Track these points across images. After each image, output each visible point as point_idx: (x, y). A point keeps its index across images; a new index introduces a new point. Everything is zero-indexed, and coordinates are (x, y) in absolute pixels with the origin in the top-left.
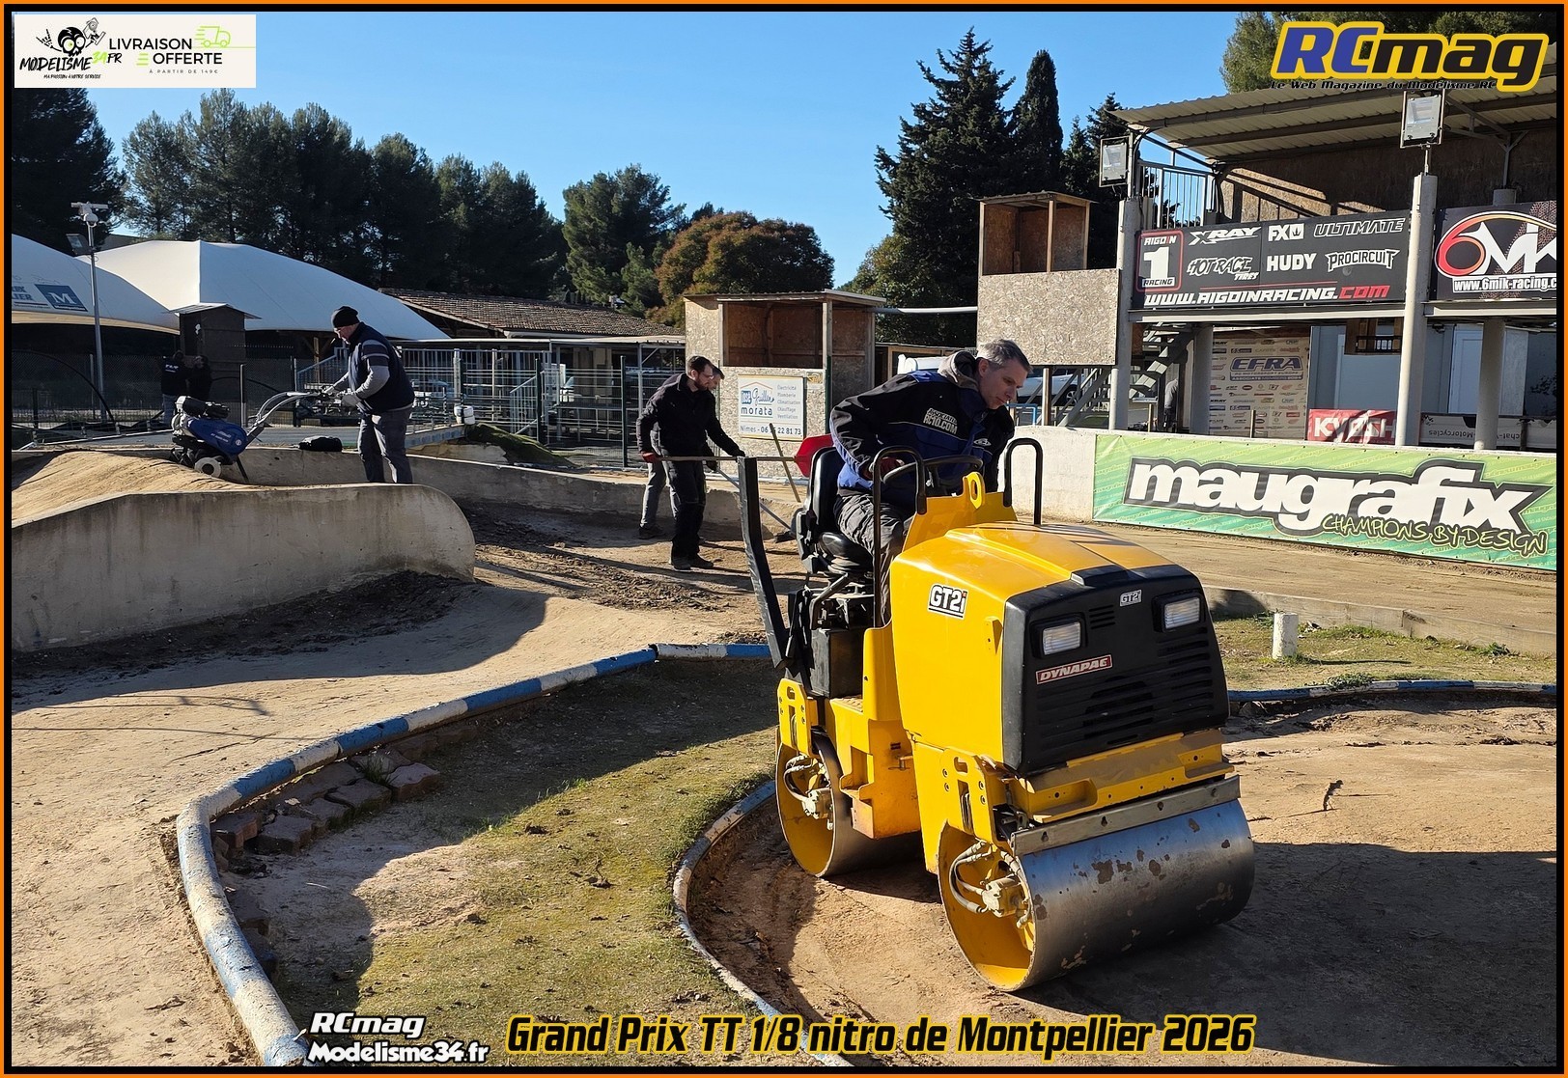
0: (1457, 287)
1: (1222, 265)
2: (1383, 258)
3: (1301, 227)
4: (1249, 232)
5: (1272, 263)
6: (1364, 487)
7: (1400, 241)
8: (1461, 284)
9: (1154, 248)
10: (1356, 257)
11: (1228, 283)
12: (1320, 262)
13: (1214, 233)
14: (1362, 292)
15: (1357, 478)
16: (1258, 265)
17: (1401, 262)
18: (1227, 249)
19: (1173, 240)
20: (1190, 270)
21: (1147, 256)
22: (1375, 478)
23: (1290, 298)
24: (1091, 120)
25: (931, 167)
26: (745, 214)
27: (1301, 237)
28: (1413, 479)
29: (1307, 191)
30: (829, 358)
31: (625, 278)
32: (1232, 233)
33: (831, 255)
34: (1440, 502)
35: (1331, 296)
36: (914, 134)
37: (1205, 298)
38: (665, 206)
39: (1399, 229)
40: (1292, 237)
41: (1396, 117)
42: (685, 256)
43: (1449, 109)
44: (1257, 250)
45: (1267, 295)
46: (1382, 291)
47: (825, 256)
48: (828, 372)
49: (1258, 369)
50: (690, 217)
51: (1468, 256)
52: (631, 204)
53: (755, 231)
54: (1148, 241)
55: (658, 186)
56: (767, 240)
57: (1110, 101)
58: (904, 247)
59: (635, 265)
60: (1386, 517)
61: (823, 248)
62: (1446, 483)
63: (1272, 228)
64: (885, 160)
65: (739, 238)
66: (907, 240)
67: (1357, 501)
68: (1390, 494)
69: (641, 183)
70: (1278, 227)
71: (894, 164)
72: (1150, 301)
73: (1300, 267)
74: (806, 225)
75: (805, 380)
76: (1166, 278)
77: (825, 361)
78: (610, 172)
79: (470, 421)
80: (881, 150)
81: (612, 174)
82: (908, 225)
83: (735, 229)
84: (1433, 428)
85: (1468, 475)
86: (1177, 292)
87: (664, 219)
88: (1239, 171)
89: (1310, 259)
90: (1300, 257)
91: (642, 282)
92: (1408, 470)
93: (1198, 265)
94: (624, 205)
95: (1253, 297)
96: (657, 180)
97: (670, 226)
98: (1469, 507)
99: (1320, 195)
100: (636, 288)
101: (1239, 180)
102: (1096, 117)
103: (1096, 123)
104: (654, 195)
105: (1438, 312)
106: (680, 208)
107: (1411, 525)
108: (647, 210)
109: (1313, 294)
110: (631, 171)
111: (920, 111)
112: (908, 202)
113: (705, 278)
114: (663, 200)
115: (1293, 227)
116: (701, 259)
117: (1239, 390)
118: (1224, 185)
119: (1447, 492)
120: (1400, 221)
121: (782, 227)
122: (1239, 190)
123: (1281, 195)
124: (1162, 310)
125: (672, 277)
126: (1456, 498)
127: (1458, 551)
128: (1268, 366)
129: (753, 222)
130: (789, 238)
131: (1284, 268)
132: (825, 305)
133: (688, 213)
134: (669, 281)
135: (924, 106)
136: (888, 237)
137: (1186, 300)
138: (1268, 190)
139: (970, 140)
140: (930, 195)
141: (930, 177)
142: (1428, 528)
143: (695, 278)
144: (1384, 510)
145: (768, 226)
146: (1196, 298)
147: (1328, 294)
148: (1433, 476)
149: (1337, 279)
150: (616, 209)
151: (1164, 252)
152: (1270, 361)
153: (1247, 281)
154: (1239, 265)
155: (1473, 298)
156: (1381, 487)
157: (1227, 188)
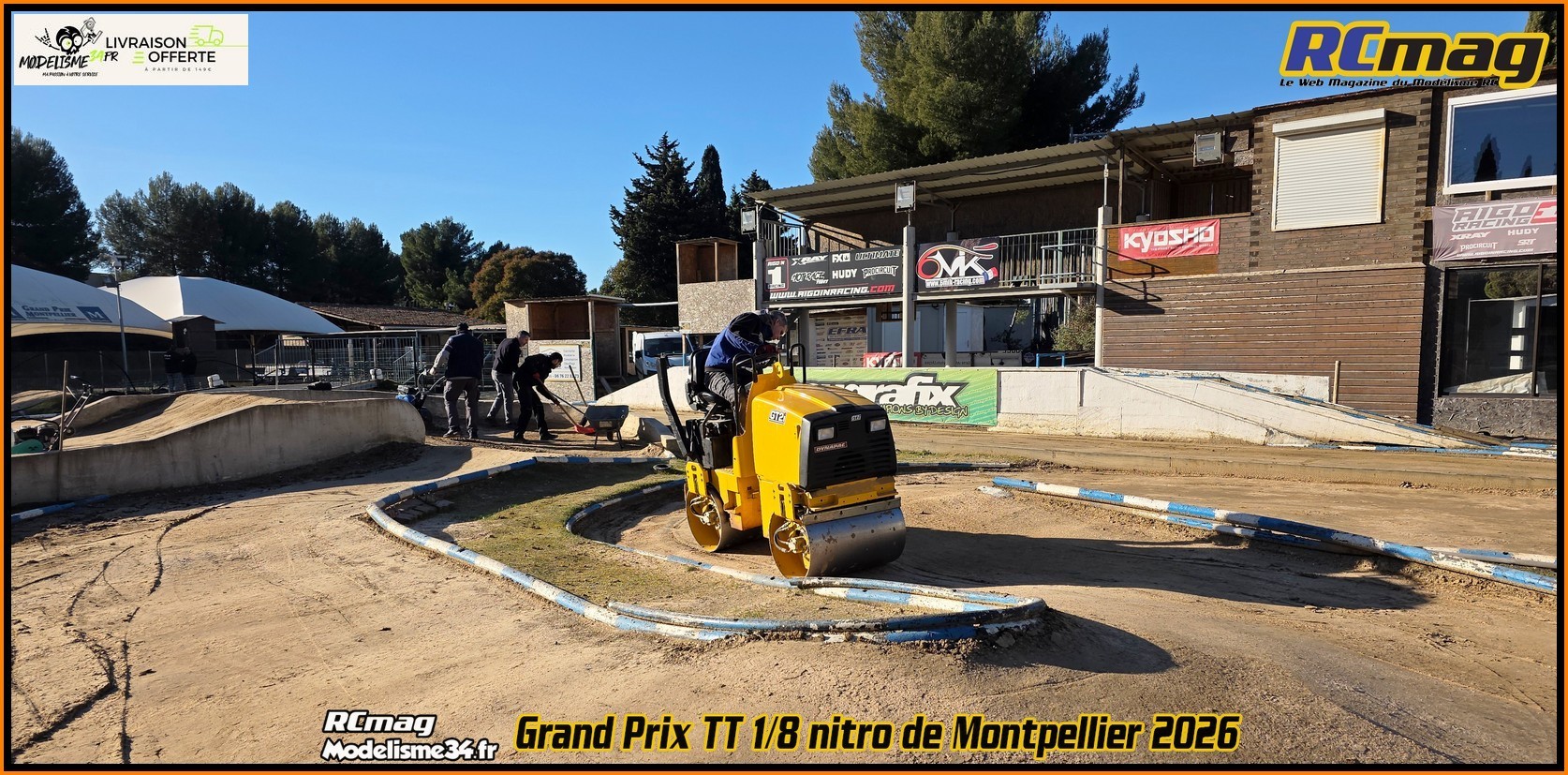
0: (928, 285)
1: (809, 276)
2: (890, 270)
3: (848, 255)
4: (823, 258)
5: (835, 275)
6: (882, 389)
7: (898, 261)
8: (930, 283)
9: (773, 268)
10: (878, 270)
11: (813, 285)
12: (859, 274)
13: (804, 259)
14: (882, 289)
15: (878, 384)
16: (828, 276)
17: (899, 272)
18: (811, 267)
19: (783, 263)
20: (793, 279)
21: (770, 272)
22: (886, 384)
23: (845, 293)
24: (743, 186)
25: (645, 217)
26: (527, 249)
27: (849, 260)
28: (904, 383)
29: (854, 235)
30: (593, 333)
31: (445, 290)
32: (814, 258)
33: (584, 273)
34: (918, 394)
35: (866, 291)
36: (633, 197)
37: (801, 294)
38: (470, 244)
39: (898, 255)
40: (844, 260)
41: (893, 196)
42: (489, 276)
43: (918, 192)
44: (827, 267)
45: (834, 292)
46: (891, 288)
47: (581, 273)
48: (593, 341)
49: (843, 334)
50: (487, 250)
51: (932, 268)
52: (447, 243)
53: (534, 259)
54: (770, 264)
55: (465, 231)
56: (544, 265)
57: (754, 175)
58: (631, 267)
59: (452, 282)
60: (893, 403)
61: (578, 268)
62: (920, 384)
63: (834, 256)
64: (615, 213)
65: (524, 263)
66: (632, 262)
67: (879, 395)
68: (894, 391)
69: (452, 230)
70: (837, 255)
71: (621, 216)
72: (773, 297)
73: (849, 276)
74: (567, 254)
75: (580, 346)
76: (780, 283)
77: (591, 335)
78: (432, 222)
79: (380, 377)
80: (613, 207)
81: (433, 224)
82: (633, 253)
83: (521, 258)
84: (927, 360)
85: (930, 380)
86: (790, 291)
87: (470, 252)
88: (817, 224)
89: (854, 272)
90: (847, 271)
91: (457, 293)
92: (902, 379)
93: (797, 276)
94: (442, 243)
95: (826, 293)
96: (464, 227)
97: (474, 256)
98: (932, 396)
99: (860, 237)
100: (454, 297)
101: (818, 229)
102: (746, 185)
103: (746, 188)
104: (463, 236)
105: (919, 298)
106: (481, 245)
107: (905, 406)
108: (458, 246)
109: (857, 291)
110: (446, 221)
111: (636, 183)
112: (632, 239)
113: (503, 289)
114: (468, 240)
115: (845, 255)
116: (501, 279)
117: (833, 347)
118: (810, 232)
119: (921, 389)
120: (899, 250)
121: (552, 256)
122: (818, 234)
123: (840, 237)
124: (779, 301)
125: (481, 289)
126: (925, 391)
127: (928, 418)
128: (848, 332)
129: (532, 253)
130: (556, 262)
131: (842, 277)
132: (589, 303)
133: (486, 248)
134: (479, 292)
135: (639, 180)
136: (621, 261)
137: (792, 295)
138: (833, 235)
139: (668, 201)
140: (646, 234)
141: (645, 224)
142: (913, 408)
143: (496, 290)
144: (892, 400)
145: (543, 255)
146: (797, 294)
147: (864, 290)
148: (914, 381)
149: (869, 282)
150: (437, 246)
151: (779, 270)
152: (849, 329)
153: (823, 284)
154: (818, 276)
155: (937, 290)
156: (889, 388)
157: (811, 233)
